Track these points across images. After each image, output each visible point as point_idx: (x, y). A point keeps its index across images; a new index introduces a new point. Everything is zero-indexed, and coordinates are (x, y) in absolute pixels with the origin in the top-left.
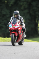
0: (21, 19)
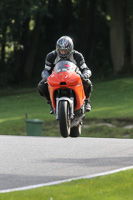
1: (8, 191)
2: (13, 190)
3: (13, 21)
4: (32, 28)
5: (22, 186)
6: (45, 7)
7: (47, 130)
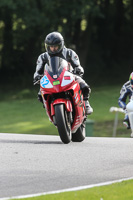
0: (70, 57)
1: (58, 192)
2: (64, 191)
3: (65, 21)
4: (83, 28)
5: (73, 186)
6: (97, 8)
7: (98, 131)
